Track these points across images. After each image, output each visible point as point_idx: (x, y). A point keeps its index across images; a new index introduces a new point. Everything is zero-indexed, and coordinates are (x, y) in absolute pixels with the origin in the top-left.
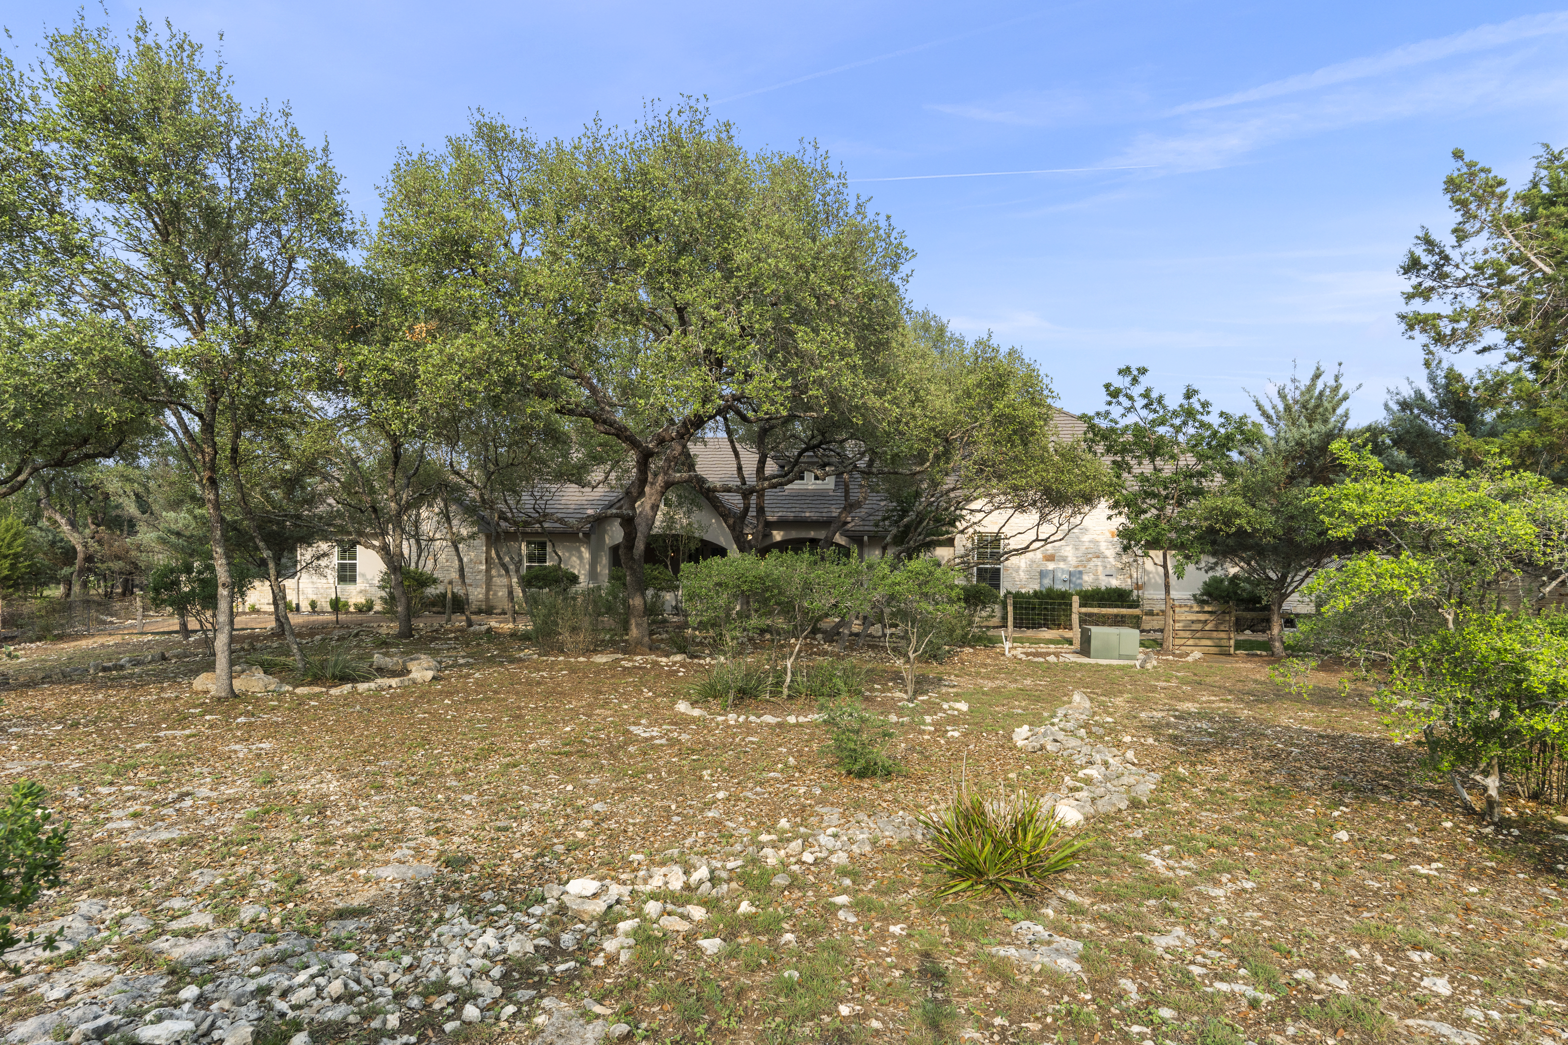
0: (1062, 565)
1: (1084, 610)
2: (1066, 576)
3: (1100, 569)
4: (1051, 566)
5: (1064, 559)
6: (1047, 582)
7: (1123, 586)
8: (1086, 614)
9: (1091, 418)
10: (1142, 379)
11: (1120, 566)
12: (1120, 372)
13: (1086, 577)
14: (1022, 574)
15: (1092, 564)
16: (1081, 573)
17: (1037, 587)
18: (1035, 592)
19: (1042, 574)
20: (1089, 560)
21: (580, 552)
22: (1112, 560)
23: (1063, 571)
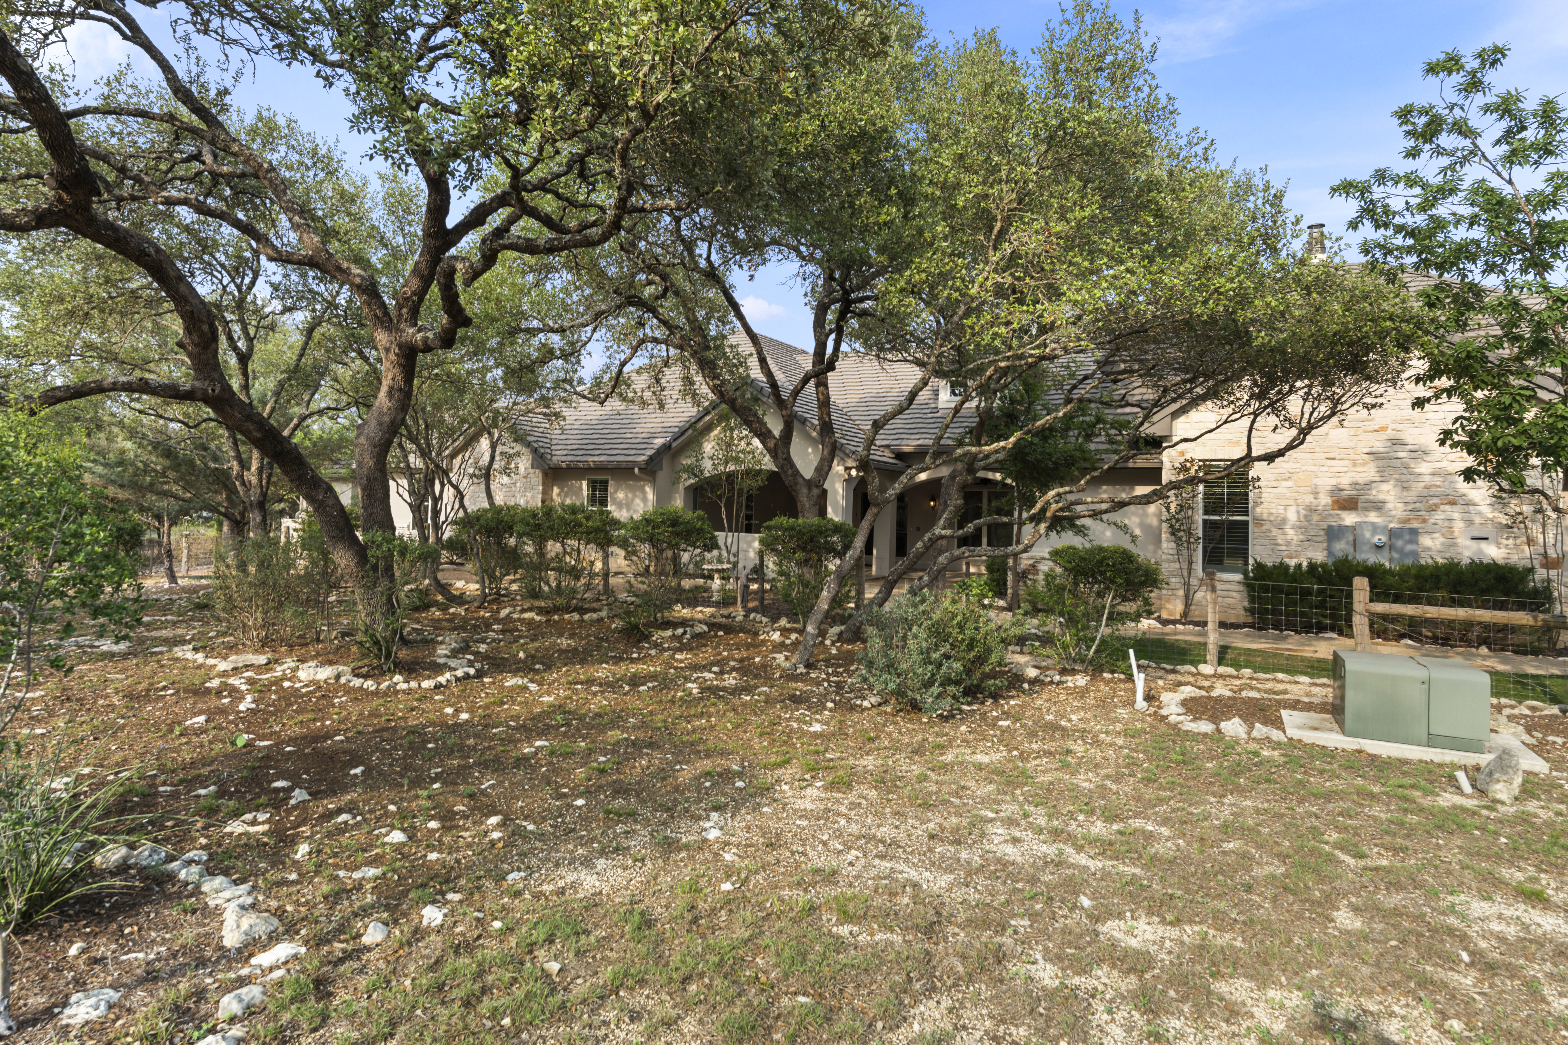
0: (1373, 517)
1: (1381, 607)
2: (1380, 538)
3: (1459, 525)
4: (1350, 519)
5: (1378, 506)
6: (1341, 547)
7: (1514, 559)
8: (1384, 617)
9: (1363, 190)
10: (1490, 76)
11: (1504, 520)
12: (1432, 69)
13: (1426, 541)
14: (1291, 533)
15: (1438, 516)
16: (1414, 532)
17: (1320, 556)
18: (1312, 566)
19: (1333, 533)
20: (1433, 509)
21: (644, 493)
22: (1488, 512)
23: (1375, 528)
